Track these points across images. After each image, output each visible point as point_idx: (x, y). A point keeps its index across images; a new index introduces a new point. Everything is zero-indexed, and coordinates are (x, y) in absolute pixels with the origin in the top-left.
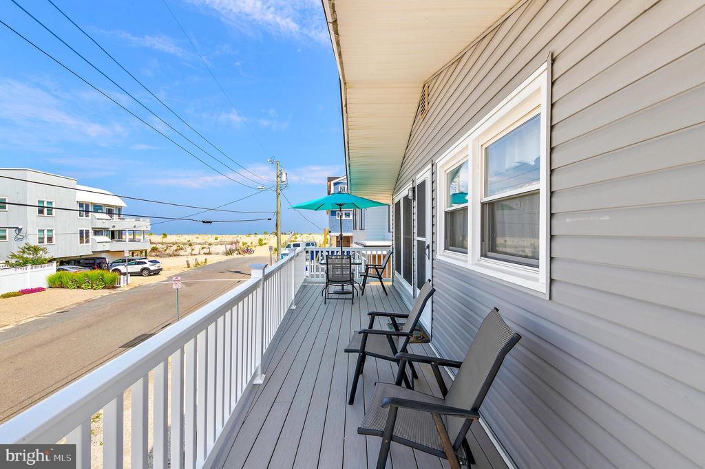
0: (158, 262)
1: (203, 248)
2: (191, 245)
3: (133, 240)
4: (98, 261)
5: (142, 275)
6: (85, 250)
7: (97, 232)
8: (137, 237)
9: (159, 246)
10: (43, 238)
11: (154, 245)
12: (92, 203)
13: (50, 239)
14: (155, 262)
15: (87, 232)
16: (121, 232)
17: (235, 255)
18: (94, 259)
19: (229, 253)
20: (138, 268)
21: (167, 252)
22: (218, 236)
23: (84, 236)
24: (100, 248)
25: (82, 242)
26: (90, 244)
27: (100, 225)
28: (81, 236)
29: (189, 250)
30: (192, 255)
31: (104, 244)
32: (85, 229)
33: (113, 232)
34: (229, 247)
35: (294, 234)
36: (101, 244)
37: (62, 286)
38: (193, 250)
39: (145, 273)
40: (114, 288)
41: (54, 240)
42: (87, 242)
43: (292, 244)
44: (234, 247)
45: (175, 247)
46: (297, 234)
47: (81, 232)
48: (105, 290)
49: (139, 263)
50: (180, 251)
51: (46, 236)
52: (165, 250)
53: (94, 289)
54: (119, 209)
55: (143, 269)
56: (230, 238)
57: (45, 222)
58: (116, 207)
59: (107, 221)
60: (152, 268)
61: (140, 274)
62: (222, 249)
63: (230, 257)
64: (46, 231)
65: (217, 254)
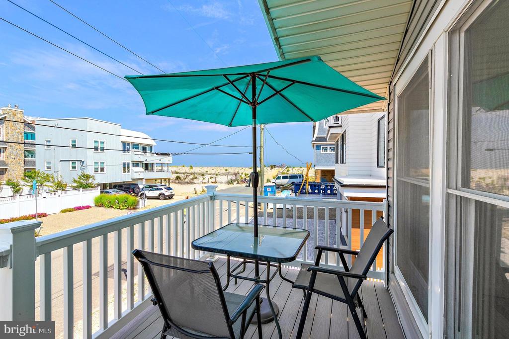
0: (171, 189)
1: (211, 178)
2: (203, 175)
3: (161, 171)
4: (132, 187)
5: (159, 199)
6: (126, 178)
7: (136, 164)
8: (164, 168)
9: (181, 176)
10: (98, 169)
11: (178, 175)
12: (131, 143)
13: (102, 169)
14: (169, 189)
15: (128, 164)
16: (152, 165)
17: (235, 185)
18: (130, 185)
19: (230, 182)
20: (156, 193)
21: (186, 180)
22: (228, 168)
23: (126, 167)
24: (136, 176)
25: (124, 171)
26: (130, 173)
27: (137, 159)
28: (124, 167)
29: (201, 178)
30: (203, 183)
31: (139, 173)
32: (126, 162)
33: (147, 164)
34: (230, 177)
35: (287, 167)
36: (137, 173)
37: (102, 206)
38: (204, 179)
39: (162, 197)
40: (134, 208)
41: (105, 169)
42: (128, 172)
43: (281, 176)
44: (234, 177)
45: (192, 176)
46: (290, 167)
47: (124, 164)
48: (127, 211)
49: (158, 189)
50: (195, 180)
51: (100, 167)
52: (185, 179)
53: (121, 209)
54: (151, 147)
55: (160, 194)
56: (232, 170)
57: (99, 156)
58: (149, 145)
59: (142, 156)
60: (167, 194)
61: (157, 198)
62: (224, 179)
63: (231, 186)
64: (99, 163)
65: (221, 183)
